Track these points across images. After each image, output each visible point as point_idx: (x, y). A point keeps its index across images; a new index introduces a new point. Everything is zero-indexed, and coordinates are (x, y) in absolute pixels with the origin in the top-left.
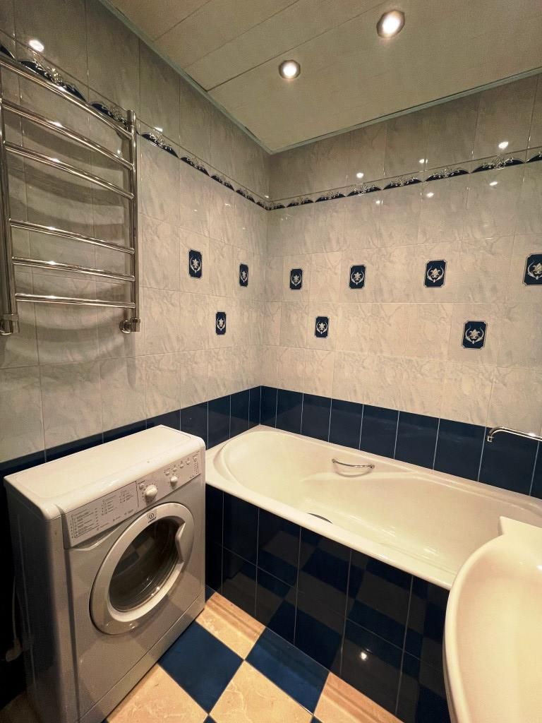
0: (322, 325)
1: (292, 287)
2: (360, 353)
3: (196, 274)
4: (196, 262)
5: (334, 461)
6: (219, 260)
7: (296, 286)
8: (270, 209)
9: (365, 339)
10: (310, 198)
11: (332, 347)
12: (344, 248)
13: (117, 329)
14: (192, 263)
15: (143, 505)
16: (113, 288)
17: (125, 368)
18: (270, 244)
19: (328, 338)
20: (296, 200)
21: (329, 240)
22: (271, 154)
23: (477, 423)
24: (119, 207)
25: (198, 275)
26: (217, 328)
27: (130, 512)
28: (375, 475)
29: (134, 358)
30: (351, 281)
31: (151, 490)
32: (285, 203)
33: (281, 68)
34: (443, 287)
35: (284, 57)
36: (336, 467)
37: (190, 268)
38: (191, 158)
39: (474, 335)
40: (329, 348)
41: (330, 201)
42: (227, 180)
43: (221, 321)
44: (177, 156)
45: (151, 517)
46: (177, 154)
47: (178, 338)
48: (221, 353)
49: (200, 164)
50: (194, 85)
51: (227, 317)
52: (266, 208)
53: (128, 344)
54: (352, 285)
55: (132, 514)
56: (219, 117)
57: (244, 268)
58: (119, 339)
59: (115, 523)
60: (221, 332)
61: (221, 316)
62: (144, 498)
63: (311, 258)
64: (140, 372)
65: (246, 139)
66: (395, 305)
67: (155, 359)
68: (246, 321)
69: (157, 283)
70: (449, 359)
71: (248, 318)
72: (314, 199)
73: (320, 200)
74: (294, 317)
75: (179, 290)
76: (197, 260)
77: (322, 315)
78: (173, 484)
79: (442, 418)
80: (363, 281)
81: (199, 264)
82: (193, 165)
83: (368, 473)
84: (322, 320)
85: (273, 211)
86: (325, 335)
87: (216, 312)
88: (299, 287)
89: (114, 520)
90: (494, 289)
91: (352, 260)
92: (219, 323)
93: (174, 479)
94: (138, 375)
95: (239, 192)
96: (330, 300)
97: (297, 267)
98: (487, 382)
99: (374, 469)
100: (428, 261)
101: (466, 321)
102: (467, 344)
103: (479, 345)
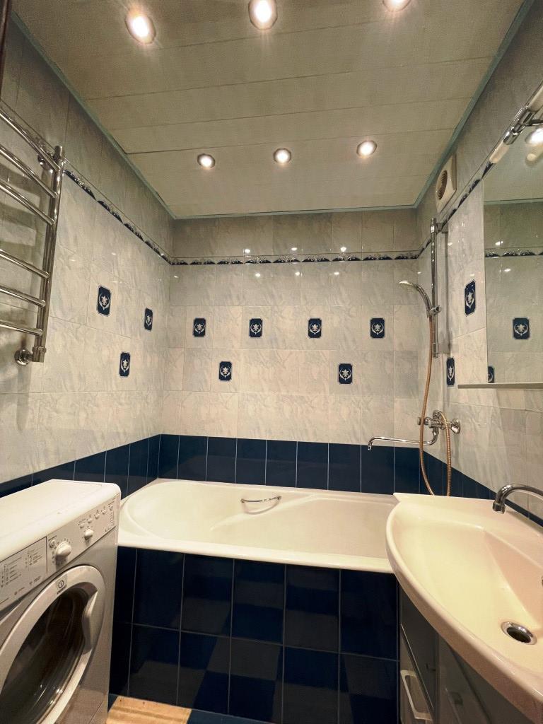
0: (225, 370)
1: (196, 334)
2: (261, 393)
3: (104, 311)
4: (104, 299)
5: (243, 501)
6: (127, 301)
7: (199, 334)
8: (173, 264)
9: (265, 380)
10: (212, 260)
11: (236, 390)
12: (243, 304)
13: (11, 359)
14: (101, 299)
15: (53, 569)
16: (12, 312)
17: (14, 406)
18: (172, 294)
19: (231, 381)
20: (199, 260)
21: (230, 296)
22: (175, 218)
23: (354, 442)
24: (31, 230)
25: (106, 312)
26: (121, 369)
27: (36, 580)
28: (283, 506)
29: (27, 396)
30: (250, 331)
31: (63, 548)
32: (189, 261)
33: (199, 157)
34: (321, 338)
35: (203, 151)
36: (245, 506)
37: (99, 305)
38: (107, 203)
39: (345, 373)
40: (233, 390)
41: (230, 266)
42: (138, 231)
43: (125, 362)
44: (94, 198)
45: (61, 585)
46: (95, 196)
47: (79, 376)
48: (123, 396)
49: (115, 210)
50: (115, 146)
51: (132, 358)
52: (170, 263)
53: (23, 377)
54: (252, 335)
55: (39, 582)
56: (133, 178)
57: (149, 313)
58: (13, 371)
59: (16, 598)
60: (124, 373)
61: (125, 357)
62: (54, 560)
63: (214, 310)
64: (33, 413)
65: (156, 202)
66: (288, 351)
67: (52, 398)
68: (148, 364)
69: (64, 313)
70: (331, 393)
71: (151, 362)
72: (216, 262)
73: (221, 263)
74: (197, 362)
75: (85, 325)
76: (106, 297)
77: (226, 360)
78: (87, 538)
79: (331, 442)
80: (261, 331)
81: (107, 302)
82: (109, 210)
83: (275, 505)
84: (226, 365)
85: (176, 267)
86: (229, 378)
87: (121, 352)
88: (203, 334)
89: (16, 594)
90: (354, 341)
91: (251, 314)
92: (123, 363)
93: (88, 532)
94: (30, 416)
95: (147, 243)
96: (233, 347)
97: (201, 317)
98: (358, 409)
99: (281, 500)
100: (309, 318)
101: (338, 364)
102: (341, 381)
103: (349, 381)
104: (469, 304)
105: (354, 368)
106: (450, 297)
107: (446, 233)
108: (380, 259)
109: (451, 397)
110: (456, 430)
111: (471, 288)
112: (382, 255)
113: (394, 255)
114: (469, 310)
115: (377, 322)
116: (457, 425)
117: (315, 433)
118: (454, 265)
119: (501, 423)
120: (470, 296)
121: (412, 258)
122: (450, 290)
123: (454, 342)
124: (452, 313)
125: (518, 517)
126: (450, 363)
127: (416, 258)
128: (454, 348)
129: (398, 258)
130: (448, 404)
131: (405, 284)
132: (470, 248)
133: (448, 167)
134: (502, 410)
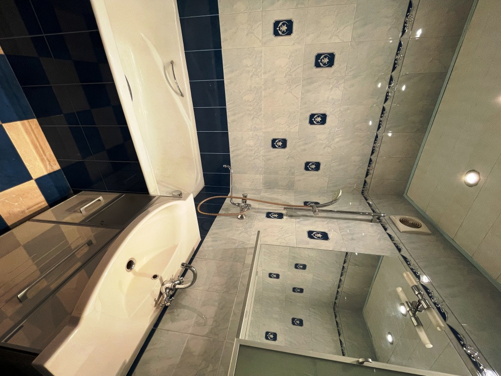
5: (172, 63)
34: (309, 125)
36: (168, 65)
66: (299, 95)
70: (264, 133)
91: (339, 53)
98: (253, 152)
99: (181, 97)
100: (327, 114)
101: (287, 139)
102: (274, 141)
103: (274, 146)
104: (314, 234)
105: (283, 150)
106: (324, 219)
107: (371, 221)
108: (368, 170)
109: (259, 214)
110: (239, 217)
111: (325, 236)
112: (371, 172)
113: (368, 180)
114: (311, 234)
115: (317, 166)
116: (242, 217)
117: (234, 121)
118: (345, 225)
119: (240, 247)
120: (320, 235)
121: (363, 191)
122: (328, 220)
123: (293, 220)
124: (312, 220)
125: (192, 251)
126: (280, 216)
127: (362, 193)
128: (289, 219)
129: (365, 182)
130: (255, 212)
131: (339, 194)
132: (353, 239)
133: (424, 229)
134: (246, 249)
